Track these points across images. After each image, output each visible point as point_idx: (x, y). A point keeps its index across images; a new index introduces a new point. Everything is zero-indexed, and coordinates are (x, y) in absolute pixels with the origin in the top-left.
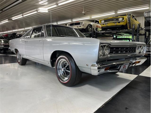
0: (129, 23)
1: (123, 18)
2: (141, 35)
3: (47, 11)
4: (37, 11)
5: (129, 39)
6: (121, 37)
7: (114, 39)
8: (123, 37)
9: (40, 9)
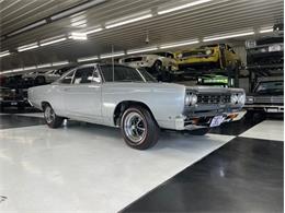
0: (223, 58)
1: (213, 51)
2: (243, 77)
3: (85, 38)
4: (66, 37)
5: (224, 84)
6: (210, 81)
7: (199, 84)
8: (214, 81)
9: (73, 34)
